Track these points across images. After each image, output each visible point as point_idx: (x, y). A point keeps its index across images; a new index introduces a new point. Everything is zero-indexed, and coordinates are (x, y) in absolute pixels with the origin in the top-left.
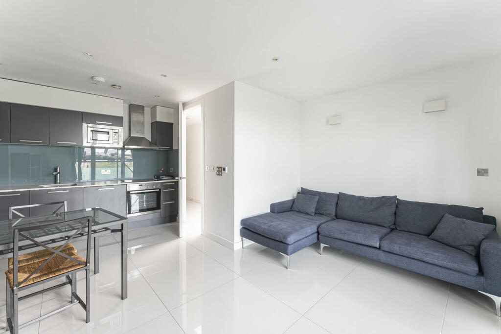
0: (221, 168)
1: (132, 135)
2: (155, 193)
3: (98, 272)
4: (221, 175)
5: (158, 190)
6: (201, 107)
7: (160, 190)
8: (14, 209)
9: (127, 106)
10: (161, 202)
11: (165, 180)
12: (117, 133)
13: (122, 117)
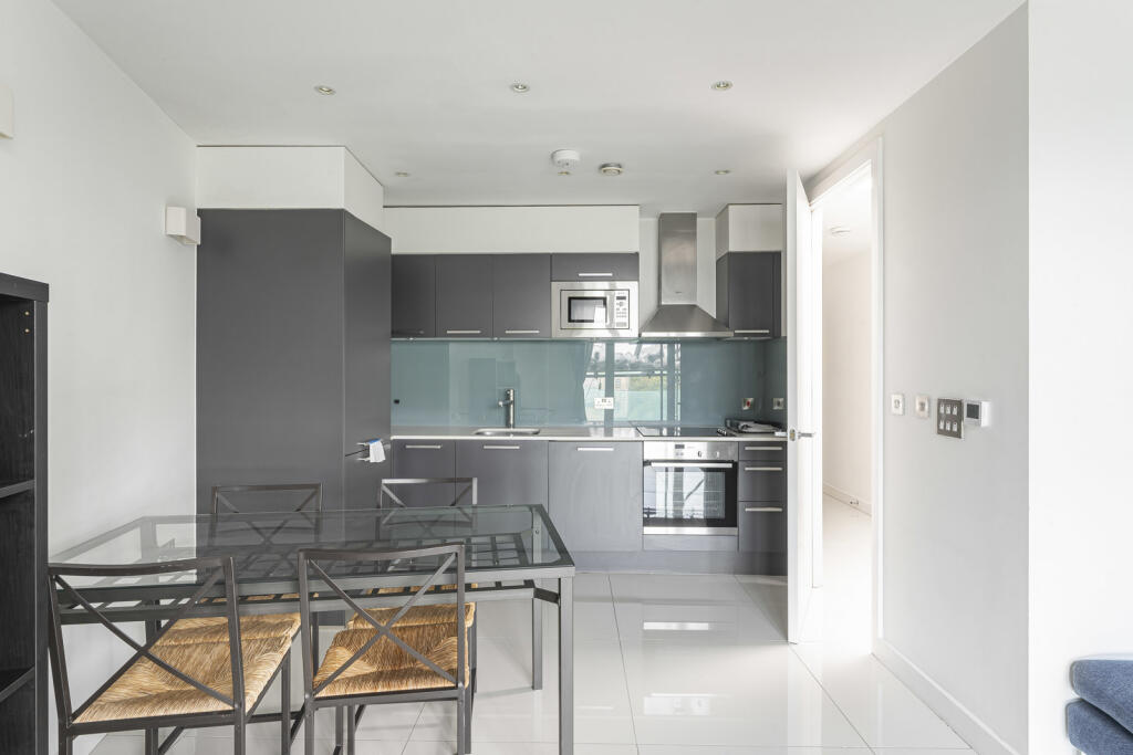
0: (959, 404)
1: (663, 303)
2: (720, 474)
3: (540, 687)
4: (958, 435)
5: (730, 466)
6: (874, 171)
7: (735, 464)
8: (388, 486)
9: (652, 222)
10: (740, 505)
11: (755, 436)
12: (624, 298)
13: (637, 254)
